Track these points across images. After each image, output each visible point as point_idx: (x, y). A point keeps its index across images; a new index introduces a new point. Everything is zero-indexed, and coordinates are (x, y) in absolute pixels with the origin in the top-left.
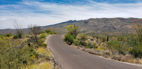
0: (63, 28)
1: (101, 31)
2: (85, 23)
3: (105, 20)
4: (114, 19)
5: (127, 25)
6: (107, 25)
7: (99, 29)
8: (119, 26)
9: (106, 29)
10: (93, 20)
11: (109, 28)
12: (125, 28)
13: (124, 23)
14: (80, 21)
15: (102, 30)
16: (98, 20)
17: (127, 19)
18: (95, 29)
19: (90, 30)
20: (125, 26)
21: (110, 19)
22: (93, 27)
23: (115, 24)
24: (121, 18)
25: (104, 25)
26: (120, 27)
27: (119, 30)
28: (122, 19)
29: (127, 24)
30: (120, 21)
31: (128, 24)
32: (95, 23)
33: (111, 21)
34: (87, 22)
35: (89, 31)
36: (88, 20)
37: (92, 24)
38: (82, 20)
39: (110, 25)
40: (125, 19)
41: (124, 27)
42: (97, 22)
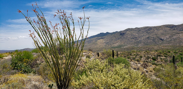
0: (92, 43)
1: (142, 44)
2: (121, 35)
3: (148, 29)
4: (160, 27)
5: (179, 34)
6: (151, 35)
7: (140, 42)
8: (168, 37)
9: (149, 41)
10: (132, 31)
11: (154, 40)
12: (176, 39)
13: (175, 31)
14: (114, 33)
15: (144, 43)
16: (138, 30)
17: (179, 25)
18: (135, 43)
19: (127, 43)
20: (176, 35)
21: (155, 27)
22: (133, 39)
23: (162, 34)
24: (170, 25)
25: (147, 36)
26: (170, 37)
27: (168, 41)
28: (172, 27)
29: (179, 32)
30: (169, 29)
31: (181, 33)
32: (134, 34)
33: (156, 31)
34: (124, 34)
35: (127, 46)
36: (124, 31)
37: (130, 36)
38: (117, 32)
39: (155, 36)
40: (176, 26)
41: (174, 37)
42: (137, 33)
